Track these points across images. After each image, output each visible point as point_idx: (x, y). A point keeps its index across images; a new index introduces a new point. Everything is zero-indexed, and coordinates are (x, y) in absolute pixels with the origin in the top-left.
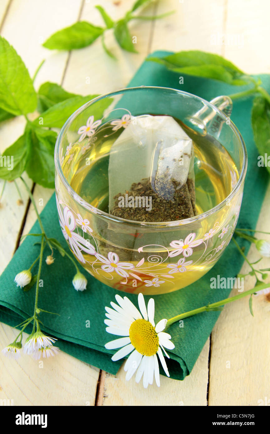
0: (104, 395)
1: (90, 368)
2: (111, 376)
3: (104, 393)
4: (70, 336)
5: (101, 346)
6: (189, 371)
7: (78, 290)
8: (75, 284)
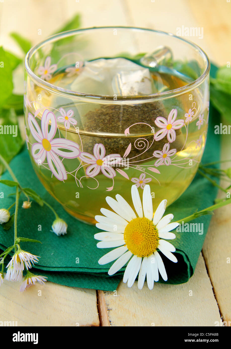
0: (108, 309)
1: (86, 293)
2: (110, 294)
3: (107, 307)
4: (58, 266)
5: (94, 268)
6: (193, 268)
7: (58, 235)
8: (54, 228)
